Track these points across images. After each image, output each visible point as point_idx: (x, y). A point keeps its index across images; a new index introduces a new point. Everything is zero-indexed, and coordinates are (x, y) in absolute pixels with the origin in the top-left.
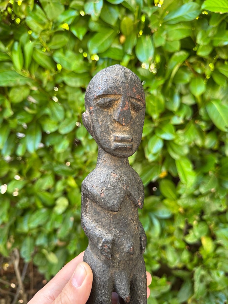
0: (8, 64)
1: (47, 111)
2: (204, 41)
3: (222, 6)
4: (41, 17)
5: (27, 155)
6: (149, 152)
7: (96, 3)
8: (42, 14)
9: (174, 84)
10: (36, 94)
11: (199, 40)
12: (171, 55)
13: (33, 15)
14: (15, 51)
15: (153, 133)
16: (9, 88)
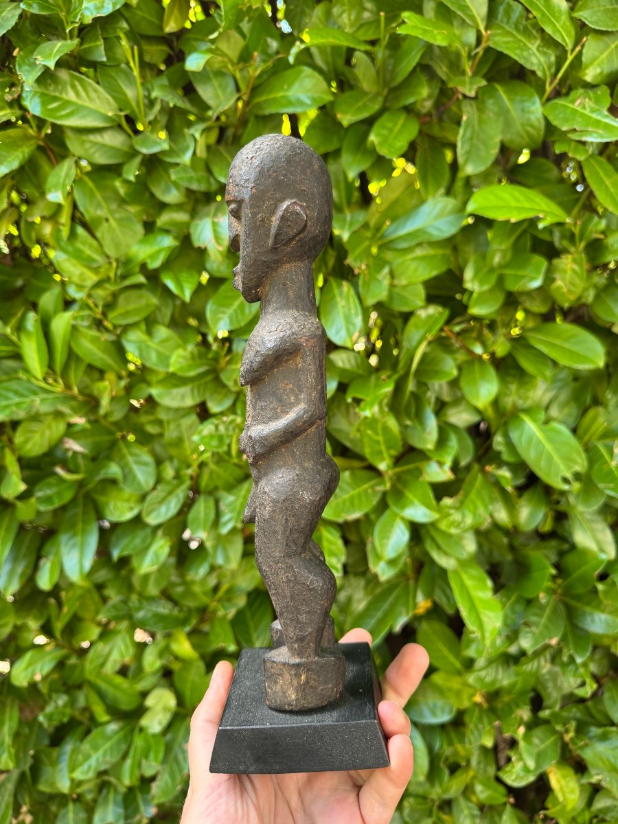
0: (10, 363)
1: (114, 470)
2: (481, 283)
3: (513, 204)
4: (88, 252)
5: (63, 585)
6: (378, 557)
7: (216, 220)
8: (91, 246)
9: (422, 385)
10: (84, 431)
11: (470, 280)
12: (407, 317)
13: (70, 249)
14: (28, 334)
15: (383, 506)
16: (15, 424)
